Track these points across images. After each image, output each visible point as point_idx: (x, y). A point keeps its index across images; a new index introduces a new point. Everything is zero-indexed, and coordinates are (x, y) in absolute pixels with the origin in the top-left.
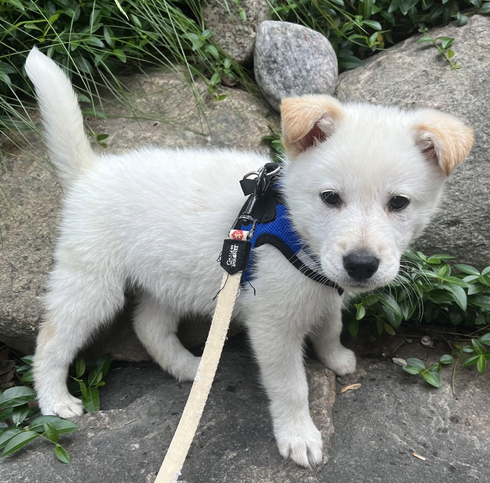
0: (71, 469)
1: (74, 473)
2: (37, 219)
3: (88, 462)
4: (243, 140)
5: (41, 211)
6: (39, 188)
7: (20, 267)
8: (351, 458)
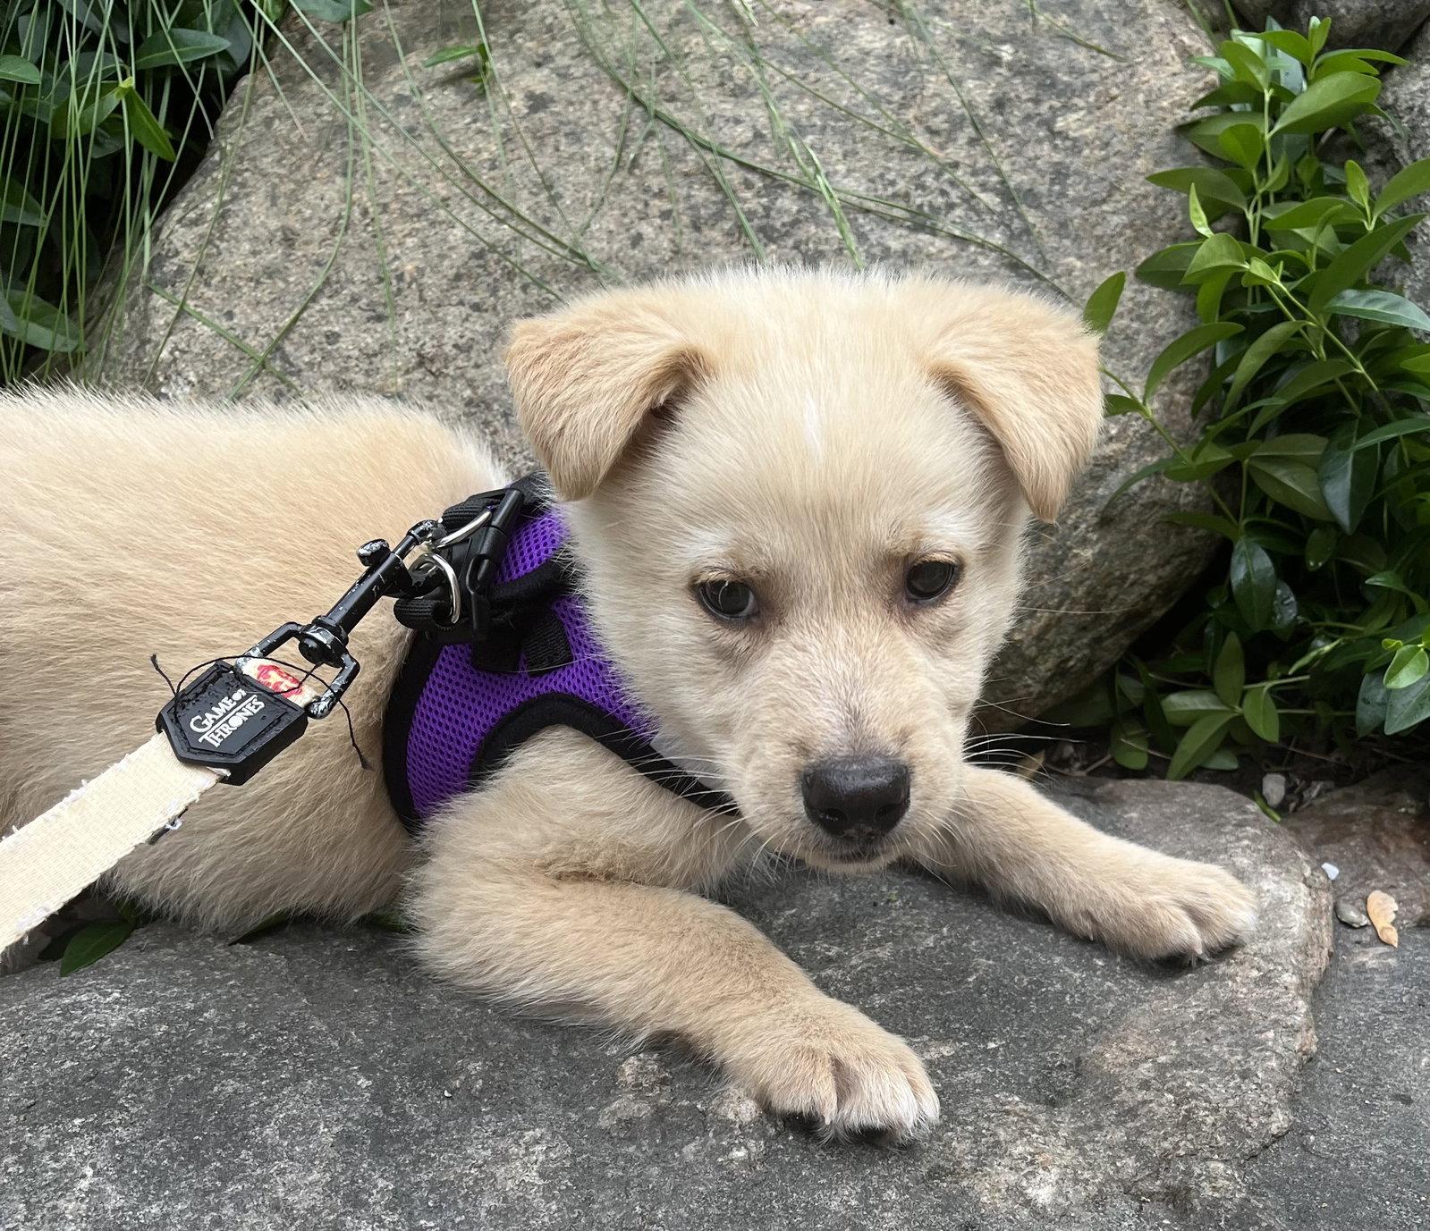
0: (368, 1010)
1: (374, 1021)
2: (391, 223)
3: (429, 1002)
4: (1120, 78)
5: (408, 199)
6: (411, 130)
7: (311, 365)
8: (1372, 1136)
